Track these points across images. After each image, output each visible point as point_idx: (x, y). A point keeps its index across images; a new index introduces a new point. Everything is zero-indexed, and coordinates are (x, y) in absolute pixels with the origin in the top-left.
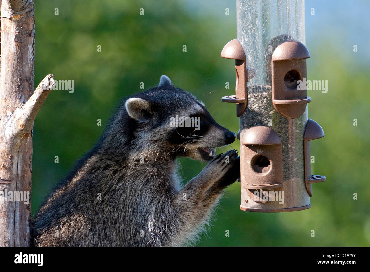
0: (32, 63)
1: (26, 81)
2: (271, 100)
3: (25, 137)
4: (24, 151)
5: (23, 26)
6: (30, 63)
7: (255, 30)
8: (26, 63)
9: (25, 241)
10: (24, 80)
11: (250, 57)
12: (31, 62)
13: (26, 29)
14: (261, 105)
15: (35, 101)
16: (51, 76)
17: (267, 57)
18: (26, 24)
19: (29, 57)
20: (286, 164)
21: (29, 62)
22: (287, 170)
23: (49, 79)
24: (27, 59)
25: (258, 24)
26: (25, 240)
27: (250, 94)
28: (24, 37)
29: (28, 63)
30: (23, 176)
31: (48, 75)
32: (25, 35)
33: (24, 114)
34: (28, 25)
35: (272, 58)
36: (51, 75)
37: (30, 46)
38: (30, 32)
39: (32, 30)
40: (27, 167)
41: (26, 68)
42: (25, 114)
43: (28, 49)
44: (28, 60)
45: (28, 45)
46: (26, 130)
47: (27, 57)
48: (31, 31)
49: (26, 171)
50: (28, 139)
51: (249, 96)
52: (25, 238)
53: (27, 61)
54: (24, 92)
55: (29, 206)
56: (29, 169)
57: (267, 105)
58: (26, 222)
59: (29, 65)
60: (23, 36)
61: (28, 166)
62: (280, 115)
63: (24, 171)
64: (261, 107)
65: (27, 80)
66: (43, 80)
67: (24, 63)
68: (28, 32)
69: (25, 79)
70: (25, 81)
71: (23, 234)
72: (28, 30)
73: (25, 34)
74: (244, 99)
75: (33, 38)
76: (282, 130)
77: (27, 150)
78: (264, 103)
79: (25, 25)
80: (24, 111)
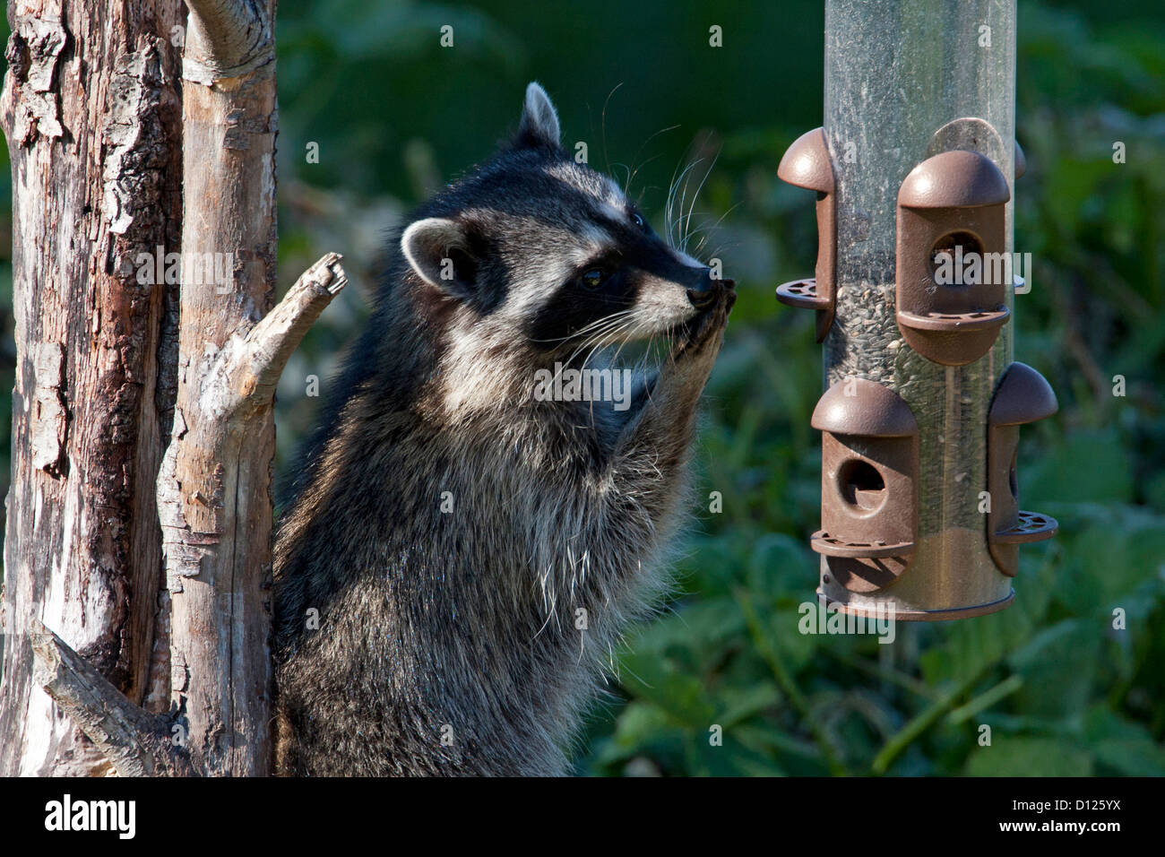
0: (271, 204)
1: (257, 256)
2: (893, 310)
3: (255, 415)
4: (254, 453)
5: (248, 105)
6: (266, 206)
7: (858, 113)
8: (257, 208)
9: (260, 704)
10: (251, 254)
11: (846, 188)
12: (268, 204)
13: (254, 113)
14: (866, 322)
15: (289, 324)
16: (335, 260)
17: (886, 191)
18: (255, 99)
19: (265, 190)
20: (929, 490)
21: (263, 203)
22: (931, 507)
23: (330, 268)
24: (259, 196)
25: (868, 98)
26: (262, 698)
27: (841, 286)
28: (249, 135)
29: (261, 207)
30: (252, 521)
31: (328, 258)
32: (254, 131)
33: (255, 356)
34: (261, 101)
35: (900, 196)
36: (335, 257)
37: (266, 159)
38: (266, 122)
39: (270, 112)
40: (261, 496)
41: (256, 219)
42: (258, 355)
43: (262, 167)
44: (262, 197)
45: (260, 157)
46: (261, 399)
47: (260, 190)
48: (269, 117)
49: (260, 505)
50: (265, 419)
51: (840, 294)
52: (263, 693)
53: (259, 202)
54: (252, 288)
55: (269, 603)
56: (268, 500)
57: (882, 323)
58: (262, 648)
59: (265, 210)
60: (248, 133)
61: (265, 492)
62: (916, 354)
63: (254, 506)
64: (867, 326)
65: (259, 254)
66: (313, 268)
67: (251, 207)
68: (262, 121)
69: (254, 251)
70: (255, 256)
71: (257, 683)
72: (260, 115)
73: (251, 128)
74: (828, 300)
75: (273, 137)
76: (922, 396)
77: (261, 447)
78: (875, 315)
79: (253, 102)
80: (255, 348)
